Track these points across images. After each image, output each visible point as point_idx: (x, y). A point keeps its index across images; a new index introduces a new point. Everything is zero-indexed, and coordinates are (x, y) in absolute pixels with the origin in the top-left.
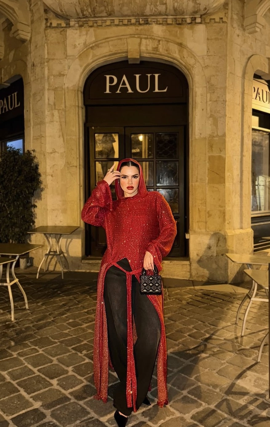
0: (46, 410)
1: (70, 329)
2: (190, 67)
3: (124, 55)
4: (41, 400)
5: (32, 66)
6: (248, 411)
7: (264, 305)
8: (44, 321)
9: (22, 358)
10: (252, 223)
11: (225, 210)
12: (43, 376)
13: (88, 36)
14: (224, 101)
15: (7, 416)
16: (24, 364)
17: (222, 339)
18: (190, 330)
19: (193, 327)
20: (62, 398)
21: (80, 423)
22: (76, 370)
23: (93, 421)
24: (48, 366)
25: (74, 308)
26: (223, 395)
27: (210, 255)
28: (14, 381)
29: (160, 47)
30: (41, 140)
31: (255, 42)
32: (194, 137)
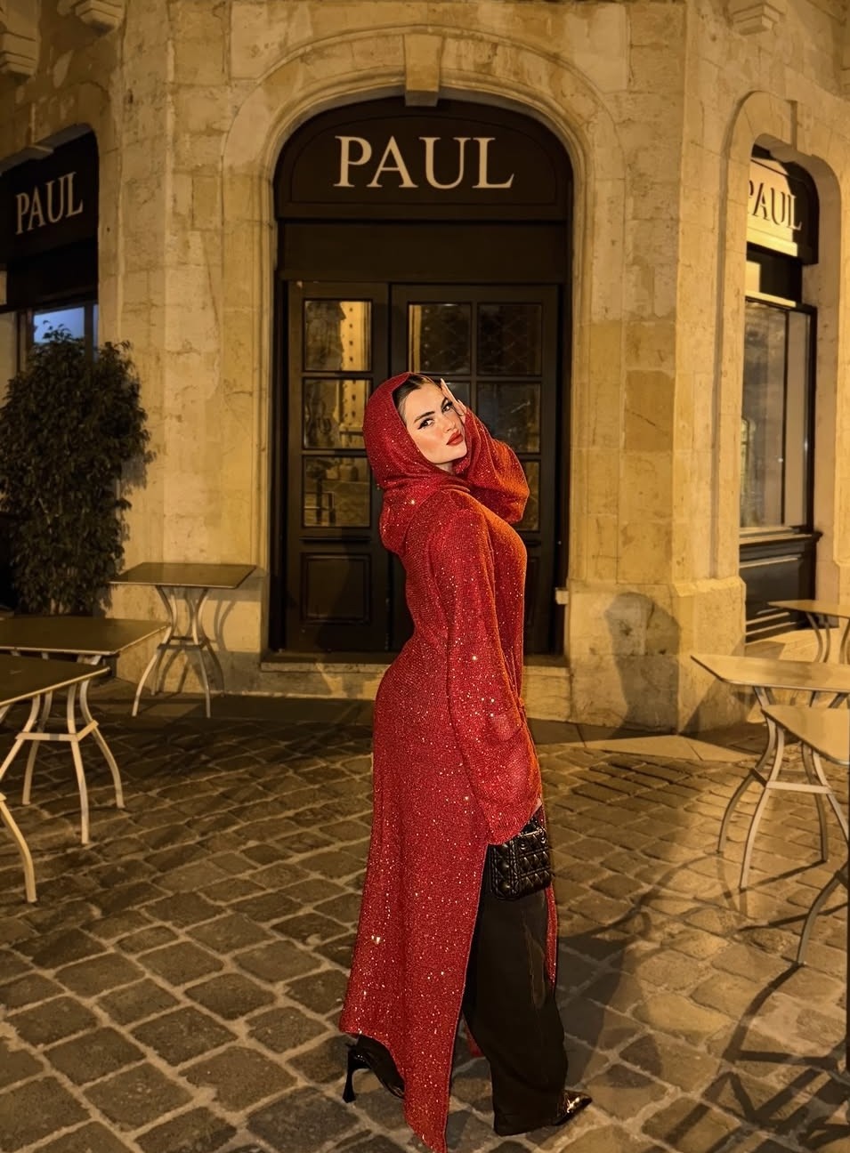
0: (231, 1111)
1: (255, 868)
2: (581, 122)
3: (394, 81)
4: (213, 1082)
5: (124, 103)
6: (796, 1108)
7: (786, 798)
8: (175, 846)
9: (133, 958)
10: (742, 560)
11: (670, 525)
12: (205, 1011)
13: (293, 25)
14: (672, 219)
15: (122, 1129)
16: (143, 974)
17: (689, 896)
18: (595, 872)
19: (602, 864)
20: (271, 1075)
21: (337, 1147)
22: (296, 993)
23: (370, 1141)
24: (214, 979)
25: (254, 806)
26: (718, 1061)
27: (629, 652)
28: (123, 1024)
29: (498, 62)
30: (150, 314)
31: (759, 57)
32: (587, 319)
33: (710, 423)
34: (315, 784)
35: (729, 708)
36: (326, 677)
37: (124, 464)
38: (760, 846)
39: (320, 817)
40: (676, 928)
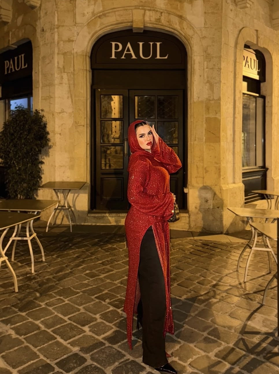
0: (85, 354)
1: (89, 279)
2: (189, 37)
3: (129, 24)
4: (78, 346)
5: (41, 31)
6: (262, 348)
7: (258, 253)
8: (62, 273)
9: (51, 308)
10: (243, 178)
11: (220, 166)
12: (75, 324)
13: (96, 6)
14: (219, 68)
15: (51, 361)
16: (54, 313)
17: (228, 285)
18: (198, 278)
19: (200, 275)
20: (97, 343)
21: (119, 364)
22: (103, 317)
23: (130, 362)
24: (77, 314)
25: (88, 260)
26: (238, 334)
27: (207, 208)
28: (49, 329)
29: (163, 18)
30: (50, 100)
31: (246, 16)
32: (192, 101)
33: (232, 133)
34: (109, 252)
35: (240, 225)
36: (109, 218)
37: (42, 149)
38: (250, 268)
39: (110, 262)
40: (224, 294)
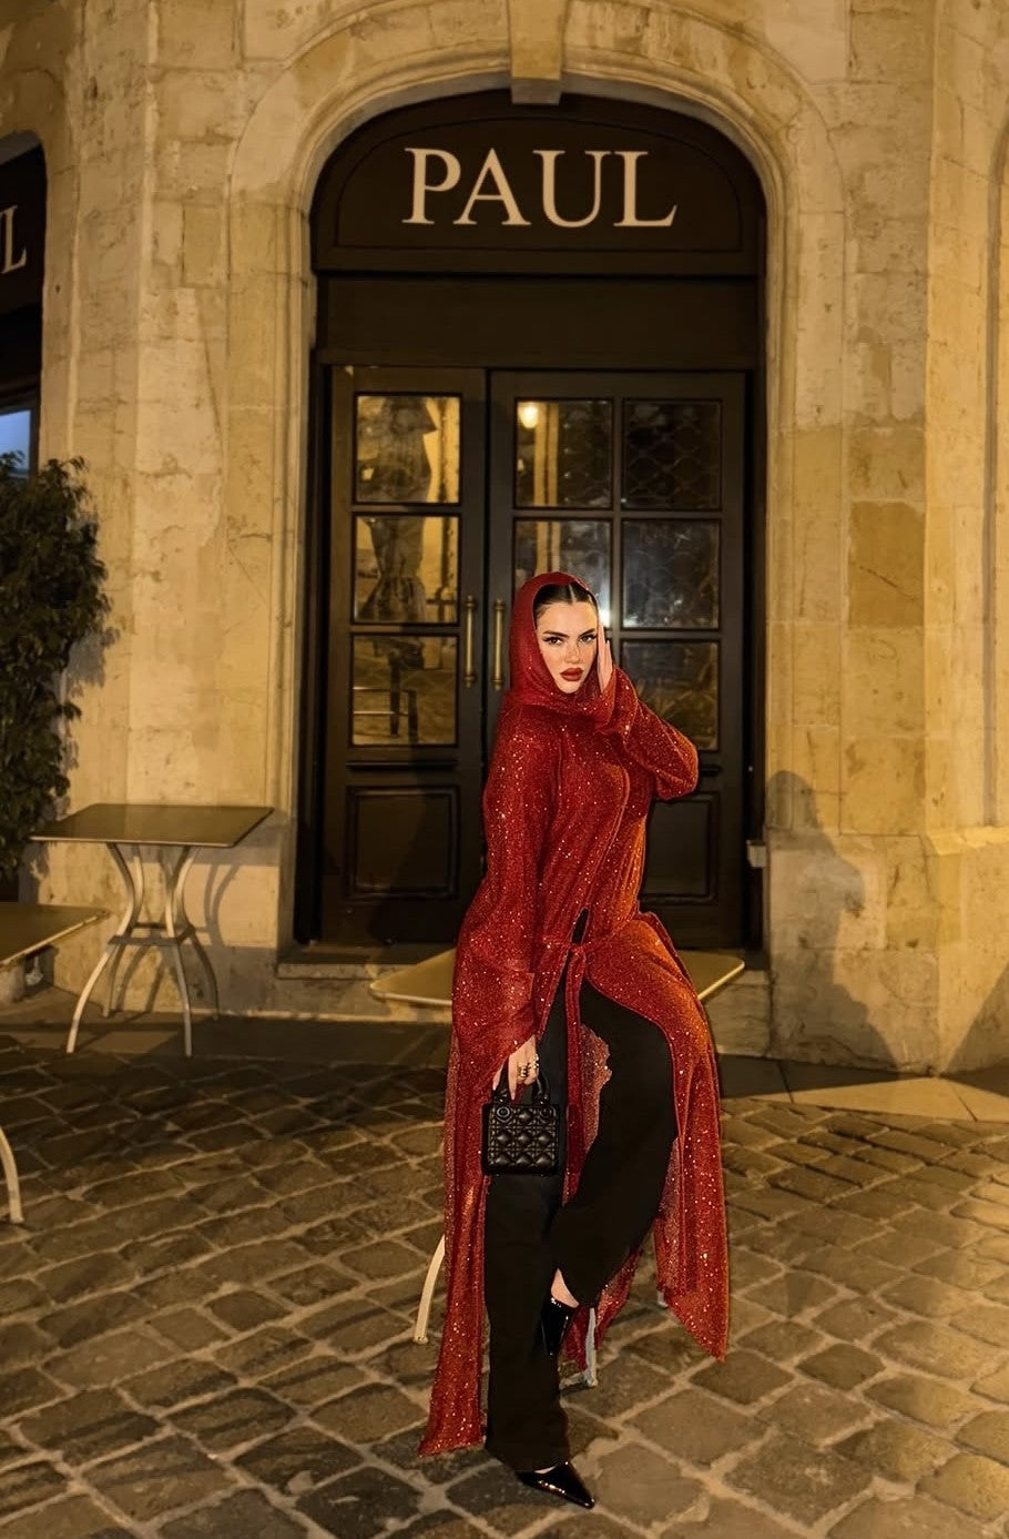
1: (227, 1338)
2: (776, 126)
3: (494, 64)
5: (85, 96)
8: (96, 1295)
11: (921, 741)
14: (917, 272)
18: (805, 1337)
19: (817, 1320)
25: (240, 1216)
27: (861, 944)
29: (651, 38)
30: (115, 415)
32: (790, 423)
33: (980, 583)
34: (345, 1174)
37: (69, 648)
39: (344, 1234)
